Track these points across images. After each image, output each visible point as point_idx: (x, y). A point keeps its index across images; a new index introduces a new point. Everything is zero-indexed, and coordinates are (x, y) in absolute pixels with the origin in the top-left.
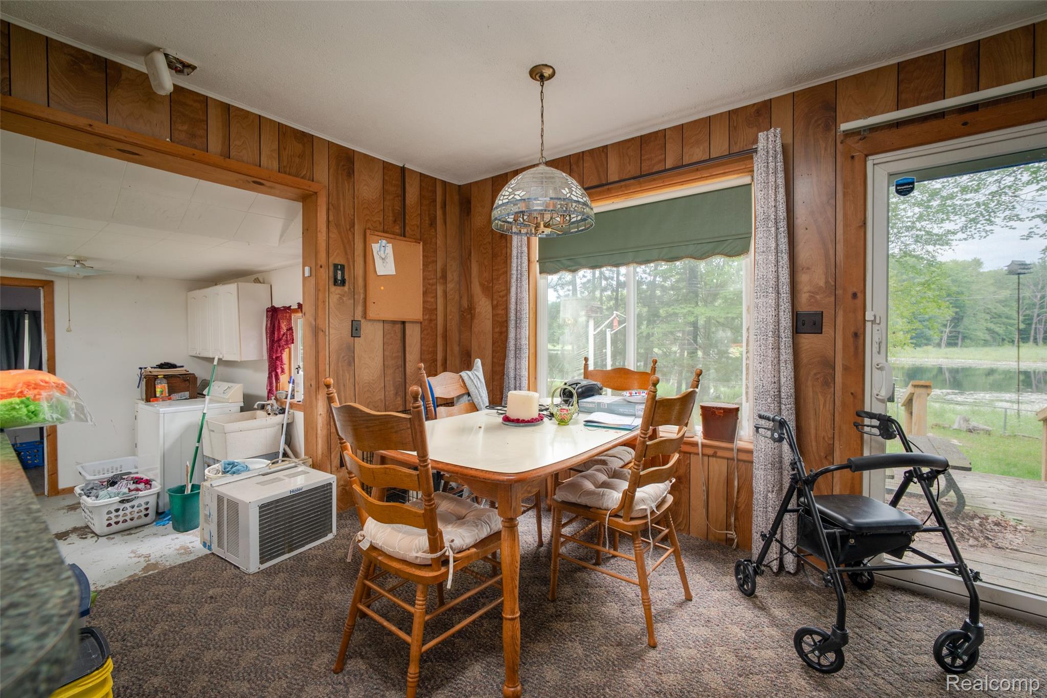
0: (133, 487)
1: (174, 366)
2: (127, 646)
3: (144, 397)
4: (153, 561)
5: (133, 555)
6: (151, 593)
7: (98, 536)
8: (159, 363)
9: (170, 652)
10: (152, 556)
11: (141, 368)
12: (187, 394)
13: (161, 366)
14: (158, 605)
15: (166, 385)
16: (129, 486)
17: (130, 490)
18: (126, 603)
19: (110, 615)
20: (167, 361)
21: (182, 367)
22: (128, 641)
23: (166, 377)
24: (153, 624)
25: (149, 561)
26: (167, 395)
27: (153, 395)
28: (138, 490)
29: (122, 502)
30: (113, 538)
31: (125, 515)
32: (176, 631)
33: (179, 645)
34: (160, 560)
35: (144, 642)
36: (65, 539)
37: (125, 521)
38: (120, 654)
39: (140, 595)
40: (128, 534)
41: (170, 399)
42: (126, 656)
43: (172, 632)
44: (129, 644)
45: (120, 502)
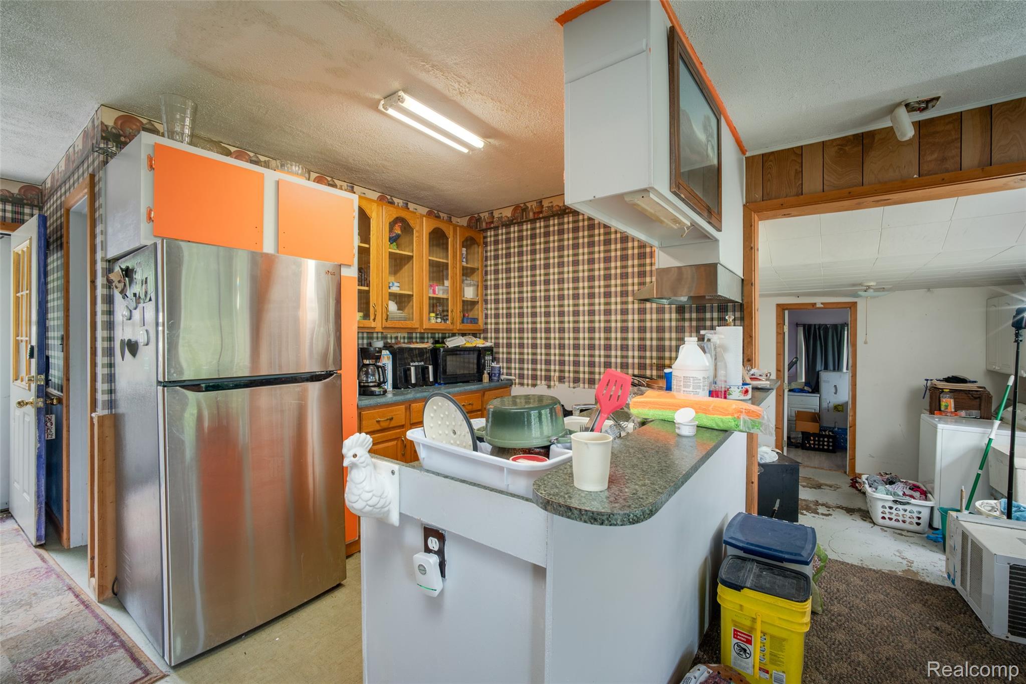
0: (908, 492)
1: (964, 381)
2: (851, 615)
3: (928, 408)
4: (913, 569)
5: (898, 554)
6: (884, 589)
7: (874, 524)
8: (946, 377)
9: (881, 645)
10: (915, 564)
11: (927, 380)
12: (975, 413)
13: (948, 380)
14: (885, 602)
15: (952, 401)
16: (904, 490)
17: (904, 494)
18: (862, 583)
19: (848, 585)
20: (955, 374)
21: (975, 382)
22: (853, 612)
23: (952, 391)
24: (876, 613)
25: (911, 567)
26: (953, 410)
27: (937, 408)
28: (912, 497)
29: (895, 502)
30: (886, 531)
31: (897, 515)
32: (892, 633)
33: (890, 644)
34: (921, 572)
35: (864, 622)
36: (851, 515)
37: (897, 520)
38: (845, 617)
39: (875, 585)
40: (899, 534)
41: (956, 415)
42: (848, 622)
43: (888, 631)
44: (853, 615)
45: (893, 501)
